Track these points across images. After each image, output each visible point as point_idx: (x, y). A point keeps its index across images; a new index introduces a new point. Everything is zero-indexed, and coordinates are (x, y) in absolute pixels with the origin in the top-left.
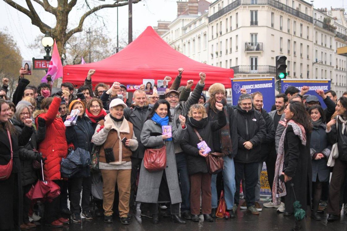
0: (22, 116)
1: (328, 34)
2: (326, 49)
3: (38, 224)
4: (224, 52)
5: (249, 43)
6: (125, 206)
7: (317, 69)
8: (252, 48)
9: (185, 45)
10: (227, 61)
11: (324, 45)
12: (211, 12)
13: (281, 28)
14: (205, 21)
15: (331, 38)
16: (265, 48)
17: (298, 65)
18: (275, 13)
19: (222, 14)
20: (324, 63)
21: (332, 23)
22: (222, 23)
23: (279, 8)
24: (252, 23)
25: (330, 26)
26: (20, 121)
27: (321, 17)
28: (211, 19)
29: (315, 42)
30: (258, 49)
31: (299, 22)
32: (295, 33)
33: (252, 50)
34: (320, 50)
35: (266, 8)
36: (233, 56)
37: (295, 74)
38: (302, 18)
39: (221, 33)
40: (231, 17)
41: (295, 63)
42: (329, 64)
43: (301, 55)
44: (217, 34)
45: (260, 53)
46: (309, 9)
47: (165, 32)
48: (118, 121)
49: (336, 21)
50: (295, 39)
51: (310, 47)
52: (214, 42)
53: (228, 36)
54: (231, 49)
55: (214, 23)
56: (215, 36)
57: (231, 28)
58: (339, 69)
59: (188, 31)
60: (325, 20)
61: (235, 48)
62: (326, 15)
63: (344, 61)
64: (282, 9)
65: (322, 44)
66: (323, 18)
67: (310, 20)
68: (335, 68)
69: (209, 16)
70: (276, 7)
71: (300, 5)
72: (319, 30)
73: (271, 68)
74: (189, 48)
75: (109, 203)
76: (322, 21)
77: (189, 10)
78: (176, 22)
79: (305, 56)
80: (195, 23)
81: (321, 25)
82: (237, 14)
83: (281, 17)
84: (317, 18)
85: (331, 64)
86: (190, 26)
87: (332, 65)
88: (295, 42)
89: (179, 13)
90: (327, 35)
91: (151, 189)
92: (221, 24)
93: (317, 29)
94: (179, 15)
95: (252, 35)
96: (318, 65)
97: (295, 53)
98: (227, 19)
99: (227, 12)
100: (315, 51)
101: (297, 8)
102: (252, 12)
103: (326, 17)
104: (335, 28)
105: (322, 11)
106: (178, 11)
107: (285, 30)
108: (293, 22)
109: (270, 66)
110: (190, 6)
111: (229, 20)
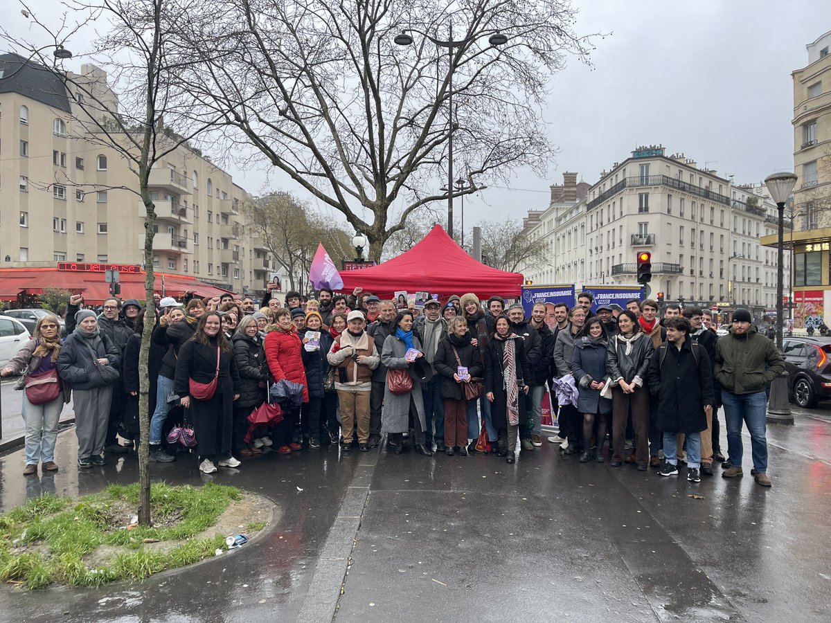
0: (248, 330)
1: (754, 219)
2: (749, 239)
3: (270, 449)
4: (605, 248)
5: (637, 235)
6: (364, 432)
7: (735, 265)
8: (641, 241)
9: (558, 239)
10: (608, 258)
11: (747, 234)
12: (591, 198)
13: (681, 214)
14: (583, 209)
15: (758, 224)
16: (658, 240)
17: (706, 262)
18: (674, 195)
19: (603, 201)
20: (746, 257)
21: (760, 203)
22: (603, 211)
23: (679, 188)
24: (641, 210)
25: (757, 208)
26: (247, 335)
27: (743, 196)
28: (590, 207)
29: (733, 231)
30: (648, 242)
31: (708, 204)
32: (702, 220)
33: (640, 244)
34: (740, 241)
35: (660, 189)
36: (616, 252)
37: (701, 273)
38: (713, 199)
39: (602, 224)
40: (614, 203)
41: (701, 258)
42: (755, 259)
43: (711, 248)
44: (597, 225)
45: (651, 247)
46: (724, 186)
47: (537, 224)
48: (356, 335)
49: (768, 201)
50: (702, 227)
51: (726, 237)
52: (594, 235)
53: (610, 228)
54: (614, 243)
55: (594, 212)
56: (594, 228)
57: (614, 216)
58: (770, 264)
59: (562, 222)
60: (749, 200)
61: (619, 241)
62: (752, 194)
63: (774, 254)
64: (683, 189)
65: (744, 232)
66: (746, 197)
67: (727, 201)
68: (764, 263)
69: (588, 203)
70: (675, 188)
71: (710, 182)
72: (740, 214)
73: (665, 265)
74: (564, 244)
75: (348, 429)
76: (745, 201)
77: (565, 196)
78: (548, 213)
79: (717, 248)
80: (571, 212)
81: (744, 207)
82: (621, 198)
83: (682, 199)
84: (737, 199)
85: (757, 258)
86: (565, 216)
87: (759, 260)
88: (702, 232)
89: (553, 201)
90: (752, 220)
91: (400, 417)
92: (602, 213)
93: (736, 212)
94: (552, 203)
95: (640, 225)
96: (737, 261)
97: (701, 246)
98: (609, 206)
99: (609, 197)
100: (732, 243)
101: (706, 187)
102: (641, 196)
103: (750, 196)
104: (765, 210)
105: (745, 189)
106: (552, 198)
107: (688, 215)
108: (699, 206)
109: (664, 264)
110: (566, 192)
111: (611, 206)
